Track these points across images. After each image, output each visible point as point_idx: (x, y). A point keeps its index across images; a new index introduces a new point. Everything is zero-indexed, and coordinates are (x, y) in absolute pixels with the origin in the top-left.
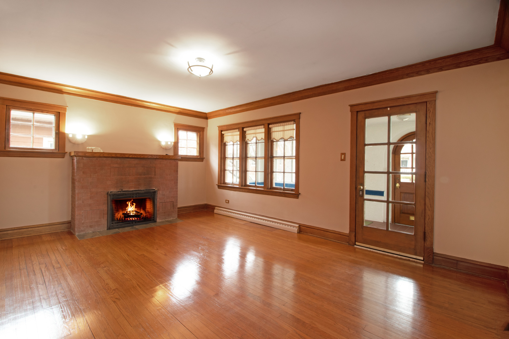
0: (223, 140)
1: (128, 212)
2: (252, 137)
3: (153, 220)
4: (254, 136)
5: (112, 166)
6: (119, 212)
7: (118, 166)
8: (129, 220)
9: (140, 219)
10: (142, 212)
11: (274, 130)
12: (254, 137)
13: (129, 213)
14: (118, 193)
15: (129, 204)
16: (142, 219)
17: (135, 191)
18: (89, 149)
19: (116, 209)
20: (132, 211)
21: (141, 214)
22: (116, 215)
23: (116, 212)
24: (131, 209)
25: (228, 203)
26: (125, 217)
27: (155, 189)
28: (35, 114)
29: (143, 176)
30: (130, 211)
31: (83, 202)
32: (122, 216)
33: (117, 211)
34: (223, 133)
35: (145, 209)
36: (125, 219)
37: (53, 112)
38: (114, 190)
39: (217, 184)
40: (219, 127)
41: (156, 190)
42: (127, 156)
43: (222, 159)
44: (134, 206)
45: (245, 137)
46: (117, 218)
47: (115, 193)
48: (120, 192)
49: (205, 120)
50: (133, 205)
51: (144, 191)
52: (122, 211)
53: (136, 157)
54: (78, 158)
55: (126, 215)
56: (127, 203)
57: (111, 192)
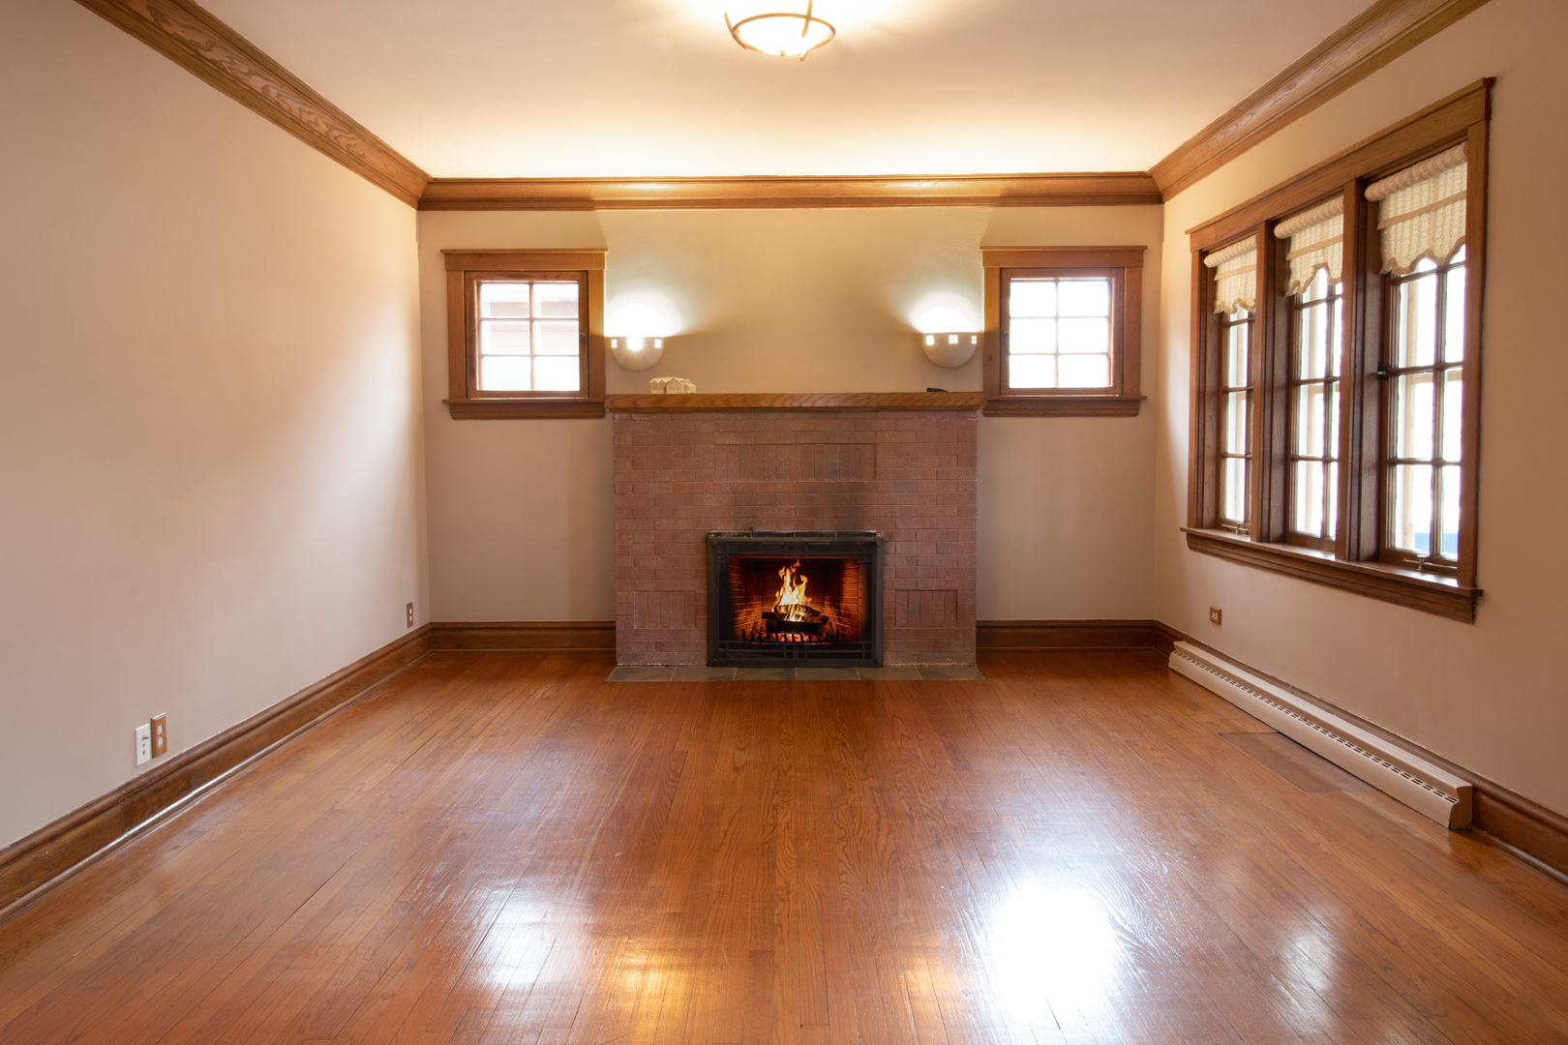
0: (1214, 298)
1: (780, 607)
2: (1311, 270)
3: (869, 656)
4: (1321, 260)
5: (717, 442)
6: (751, 606)
7: (738, 442)
8: (783, 639)
9: (819, 640)
10: (828, 611)
11: (1391, 215)
12: (1317, 268)
13: (784, 615)
14: (740, 538)
15: (788, 579)
16: (827, 639)
17: (798, 535)
18: (656, 385)
19: (741, 593)
20: (796, 606)
21: (825, 620)
22: (741, 618)
23: (742, 607)
24: (792, 597)
25: (1219, 622)
26: (770, 629)
27: (874, 534)
28: (535, 286)
29: (826, 480)
30: (786, 607)
31: (635, 563)
32: (761, 622)
33: (747, 602)
34: (1209, 261)
35: (836, 600)
36: (768, 637)
37: (573, 274)
38: (725, 527)
39: (1185, 526)
40: (1194, 233)
41: (879, 535)
42: (765, 404)
43: (1207, 397)
44: (803, 586)
45: (1288, 273)
46: (743, 631)
47: (731, 538)
48: (748, 535)
49: (1152, 208)
50: (799, 582)
51: (830, 540)
52: (762, 605)
53: (796, 405)
54: (617, 416)
55: (775, 622)
56: (781, 572)
57: (717, 534)
